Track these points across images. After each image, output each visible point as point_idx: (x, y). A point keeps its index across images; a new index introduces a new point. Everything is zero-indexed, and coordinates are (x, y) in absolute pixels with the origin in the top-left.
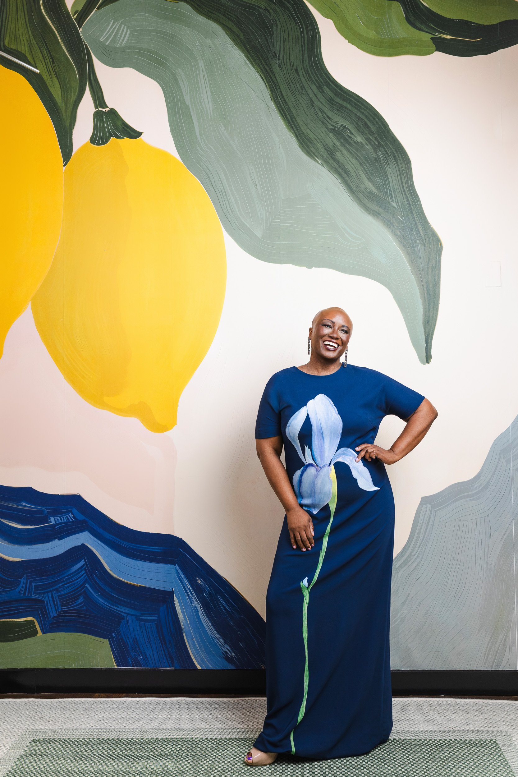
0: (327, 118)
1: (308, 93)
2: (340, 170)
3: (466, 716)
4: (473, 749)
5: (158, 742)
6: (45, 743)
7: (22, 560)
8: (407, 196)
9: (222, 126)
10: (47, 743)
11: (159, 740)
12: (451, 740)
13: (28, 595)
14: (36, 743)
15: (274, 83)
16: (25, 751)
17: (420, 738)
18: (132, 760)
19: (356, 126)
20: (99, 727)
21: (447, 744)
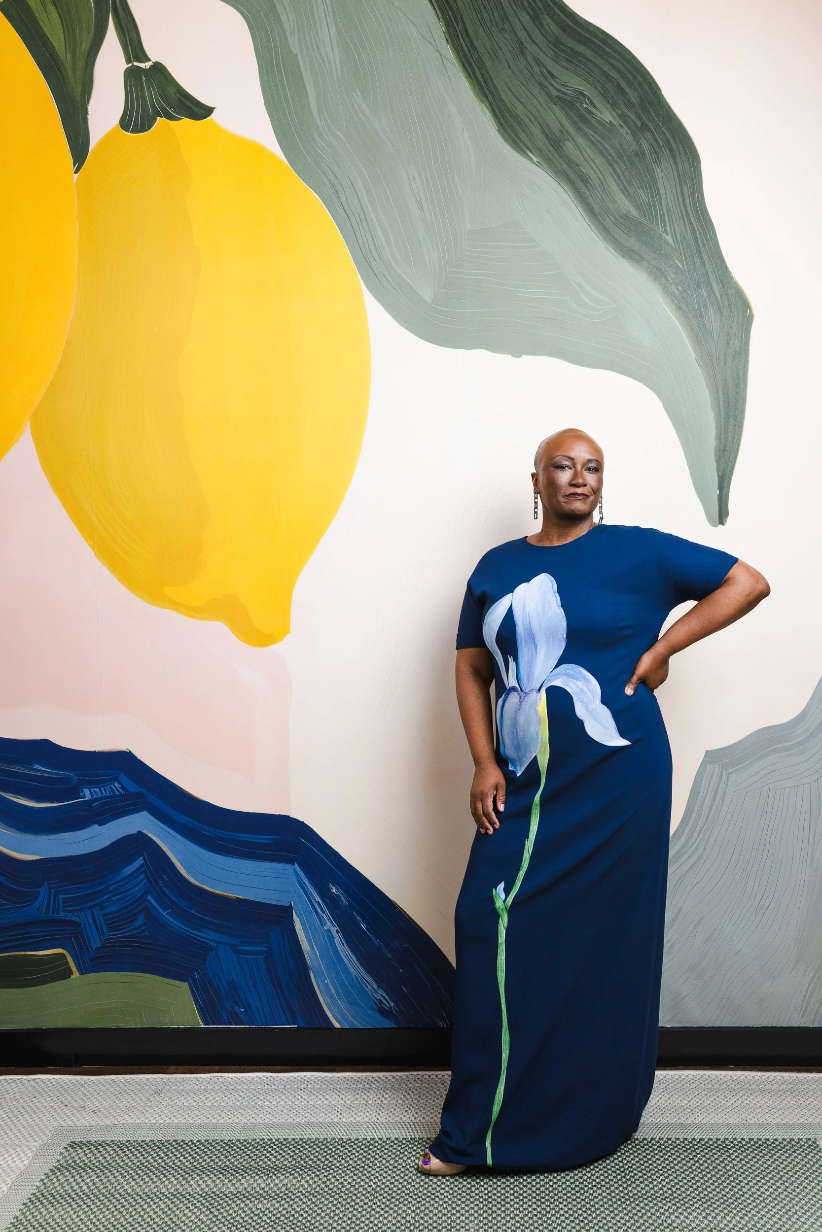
0: (548, 76)
2: (572, 176)
3: (769, 1099)
4: (778, 1155)
5: (272, 1145)
6: (89, 1149)
7: (40, 858)
8: (691, 223)
9: (359, 93)
10: (93, 1149)
11: (274, 1143)
12: (743, 1139)
13: (53, 913)
14: (76, 1148)
15: (452, 10)
16: (59, 1161)
17: (693, 1137)
18: (229, 1175)
19: (602, 92)
20: (176, 1121)
21: (736, 1147)
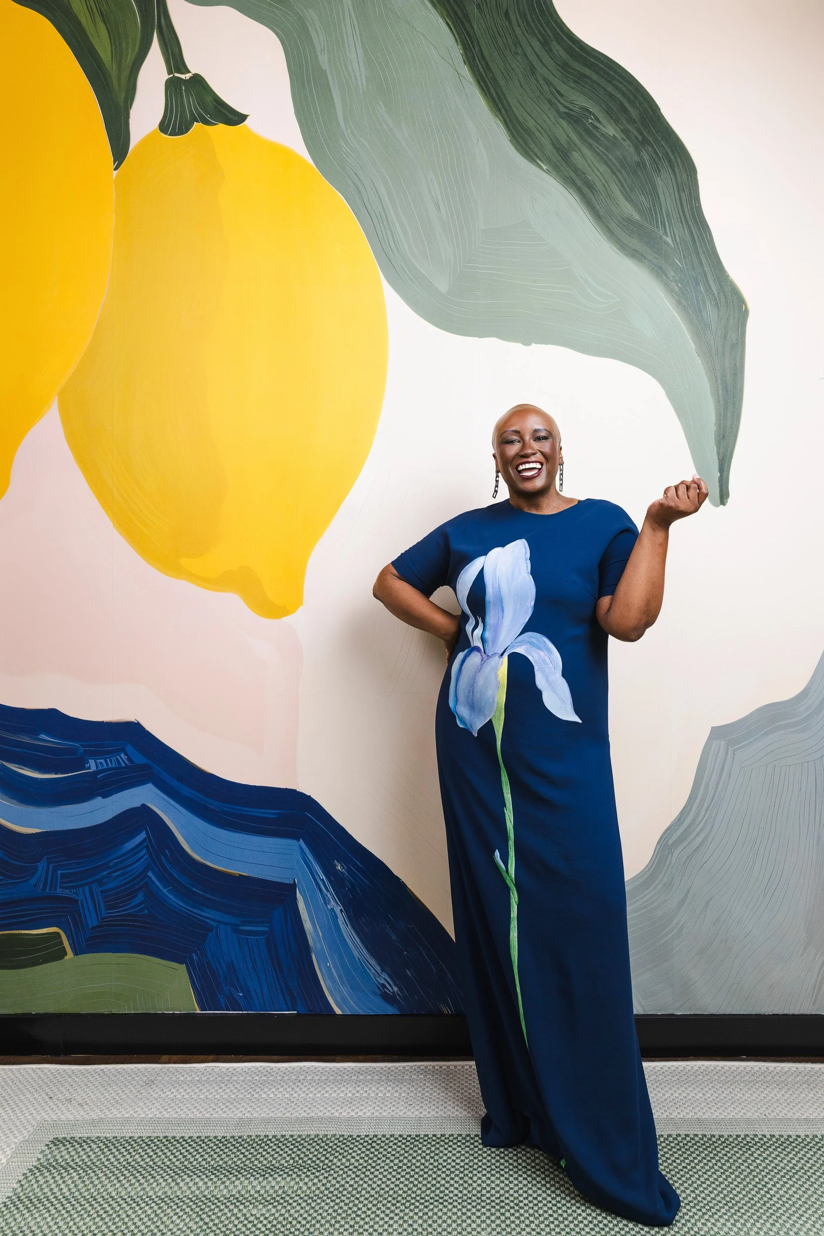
0: (557, 95)
1: (527, 53)
2: (579, 182)
3: (786, 1092)
4: (802, 1153)
5: (269, 1142)
6: (73, 1146)
7: (40, 831)
8: (689, 227)
9: (382, 106)
10: (77, 1146)
11: (270, 1140)
12: (764, 1136)
13: (50, 889)
14: (58, 1145)
15: (469, 35)
16: (39, 1159)
17: (712, 1133)
18: (222, 1176)
19: (606, 109)
20: (167, 1116)
21: (758, 1144)
